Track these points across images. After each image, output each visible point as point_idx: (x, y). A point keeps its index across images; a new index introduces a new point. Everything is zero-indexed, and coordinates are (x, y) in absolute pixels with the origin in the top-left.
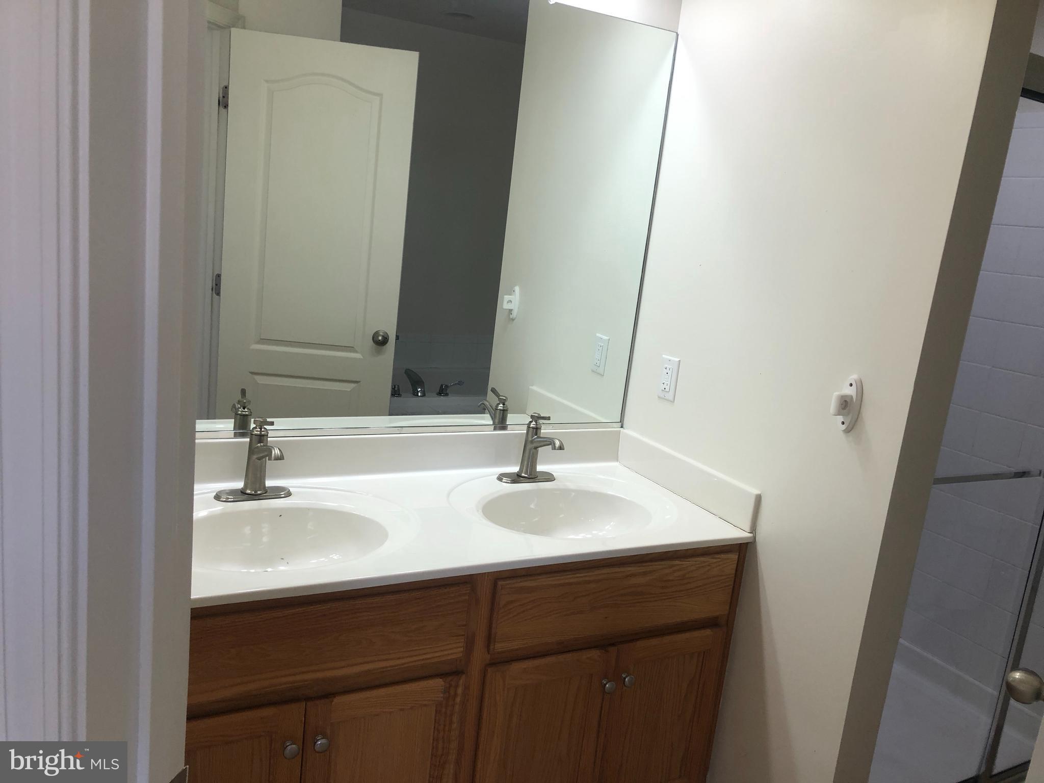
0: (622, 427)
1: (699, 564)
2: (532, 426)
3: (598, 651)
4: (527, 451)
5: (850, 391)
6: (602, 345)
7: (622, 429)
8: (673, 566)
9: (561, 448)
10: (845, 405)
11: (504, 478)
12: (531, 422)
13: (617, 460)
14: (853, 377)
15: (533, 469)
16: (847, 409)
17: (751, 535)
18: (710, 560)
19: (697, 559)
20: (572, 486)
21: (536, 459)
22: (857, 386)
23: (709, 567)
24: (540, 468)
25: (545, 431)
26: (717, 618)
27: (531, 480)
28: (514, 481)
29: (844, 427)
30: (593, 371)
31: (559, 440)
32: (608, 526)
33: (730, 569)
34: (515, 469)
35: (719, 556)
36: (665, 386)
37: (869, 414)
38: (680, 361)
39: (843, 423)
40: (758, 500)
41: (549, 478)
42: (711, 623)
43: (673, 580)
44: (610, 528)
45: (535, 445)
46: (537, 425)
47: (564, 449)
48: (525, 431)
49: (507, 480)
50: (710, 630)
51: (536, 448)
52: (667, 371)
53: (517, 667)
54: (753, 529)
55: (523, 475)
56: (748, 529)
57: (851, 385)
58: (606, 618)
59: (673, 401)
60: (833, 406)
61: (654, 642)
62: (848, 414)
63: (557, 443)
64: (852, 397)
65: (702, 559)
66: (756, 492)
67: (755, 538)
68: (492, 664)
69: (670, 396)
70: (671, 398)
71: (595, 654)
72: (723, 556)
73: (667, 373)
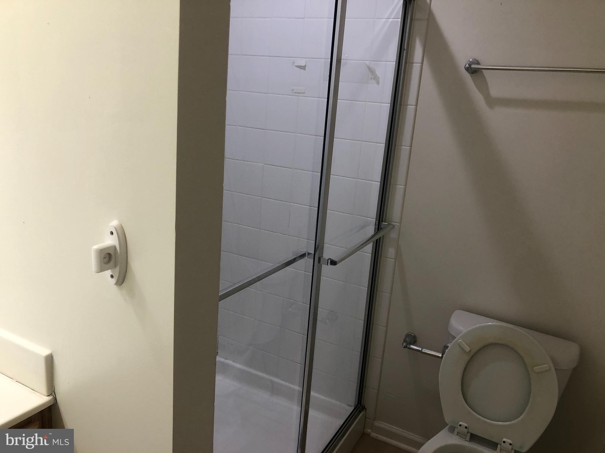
5: (110, 241)
10: (108, 257)
14: (115, 223)
17: (50, 398)
22: (118, 234)
29: (114, 281)
39: (112, 276)
40: (50, 361)
54: (51, 390)
57: (112, 233)
60: (93, 261)
62: (115, 266)
64: (115, 247)
66: (46, 352)
67: (55, 399)
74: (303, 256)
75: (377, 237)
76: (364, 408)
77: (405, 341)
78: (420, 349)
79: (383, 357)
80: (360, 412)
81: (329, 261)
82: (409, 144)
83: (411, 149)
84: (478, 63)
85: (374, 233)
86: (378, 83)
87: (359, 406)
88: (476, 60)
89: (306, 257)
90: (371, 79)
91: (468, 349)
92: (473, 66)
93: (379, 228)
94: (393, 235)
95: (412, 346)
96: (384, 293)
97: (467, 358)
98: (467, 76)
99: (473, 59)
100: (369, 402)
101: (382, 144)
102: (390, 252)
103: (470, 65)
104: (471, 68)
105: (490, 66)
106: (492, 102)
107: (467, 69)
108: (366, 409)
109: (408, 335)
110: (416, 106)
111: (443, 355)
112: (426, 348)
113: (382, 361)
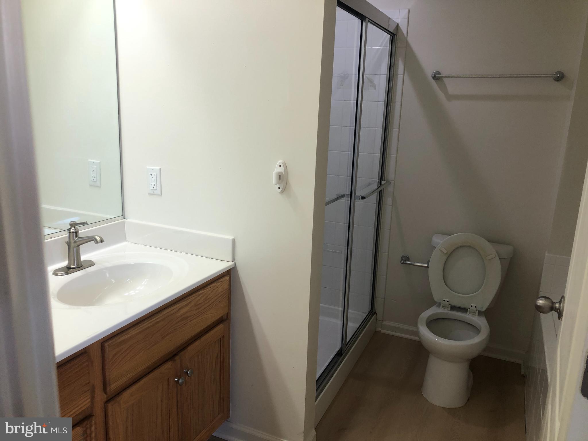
0: (124, 218)
1: (212, 289)
2: (71, 231)
3: (170, 362)
4: (72, 250)
5: (281, 170)
6: (96, 166)
7: (124, 220)
8: (200, 294)
9: (102, 241)
10: (280, 177)
11: (59, 273)
12: (70, 228)
13: (126, 240)
14: (280, 162)
15: (79, 261)
16: (281, 180)
17: (233, 263)
18: (217, 284)
19: (210, 286)
20: (108, 265)
21: (80, 253)
22: (283, 166)
23: (217, 288)
24: (83, 258)
25: (83, 232)
26: (222, 317)
27: (80, 268)
28: (67, 273)
29: (280, 190)
30: (90, 185)
31: (99, 236)
32: (144, 282)
33: (226, 286)
34: (65, 264)
35: (220, 280)
36: (153, 186)
37: (293, 180)
38: (160, 168)
39: (279, 188)
40: (234, 241)
41: (91, 264)
42: (221, 321)
43: (201, 303)
44: (146, 283)
45: (78, 243)
46: (75, 229)
47: (104, 242)
48: (67, 235)
49: (61, 273)
50: (222, 325)
51: (79, 246)
52: (153, 176)
53: (126, 394)
54: (234, 260)
55: (72, 266)
56: (231, 260)
57: (280, 166)
58: (171, 340)
59: (161, 194)
60: (274, 179)
61: (197, 343)
62: (282, 182)
63: (98, 239)
64: (282, 172)
65: (213, 285)
66: (231, 237)
67: (235, 264)
68: (108, 401)
69: (158, 192)
70: (159, 193)
71: (168, 365)
72: (222, 280)
73: (153, 178)
74: (343, 196)
75: (380, 189)
76: (375, 313)
77: (402, 259)
78: (413, 263)
79: (387, 275)
80: (373, 315)
81: (361, 197)
82: (398, 127)
83: (399, 131)
84: (440, 74)
85: (378, 187)
86: (375, 89)
87: (372, 311)
88: (438, 71)
89: (345, 197)
90: (370, 86)
91: (445, 252)
92: (437, 76)
93: (380, 183)
94: (390, 189)
95: (407, 262)
96: (386, 230)
97: (445, 258)
98: (433, 82)
99: (437, 71)
100: (379, 308)
101: (380, 129)
102: (388, 201)
103: (435, 75)
104: (436, 77)
105: (448, 75)
106: (450, 97)
107: (433, 78)
108: (377, 314)
109: (403, 257)
110: (400, 102)
111: (428, 265)
112: (416, 262)
113: (386, 278)
